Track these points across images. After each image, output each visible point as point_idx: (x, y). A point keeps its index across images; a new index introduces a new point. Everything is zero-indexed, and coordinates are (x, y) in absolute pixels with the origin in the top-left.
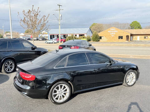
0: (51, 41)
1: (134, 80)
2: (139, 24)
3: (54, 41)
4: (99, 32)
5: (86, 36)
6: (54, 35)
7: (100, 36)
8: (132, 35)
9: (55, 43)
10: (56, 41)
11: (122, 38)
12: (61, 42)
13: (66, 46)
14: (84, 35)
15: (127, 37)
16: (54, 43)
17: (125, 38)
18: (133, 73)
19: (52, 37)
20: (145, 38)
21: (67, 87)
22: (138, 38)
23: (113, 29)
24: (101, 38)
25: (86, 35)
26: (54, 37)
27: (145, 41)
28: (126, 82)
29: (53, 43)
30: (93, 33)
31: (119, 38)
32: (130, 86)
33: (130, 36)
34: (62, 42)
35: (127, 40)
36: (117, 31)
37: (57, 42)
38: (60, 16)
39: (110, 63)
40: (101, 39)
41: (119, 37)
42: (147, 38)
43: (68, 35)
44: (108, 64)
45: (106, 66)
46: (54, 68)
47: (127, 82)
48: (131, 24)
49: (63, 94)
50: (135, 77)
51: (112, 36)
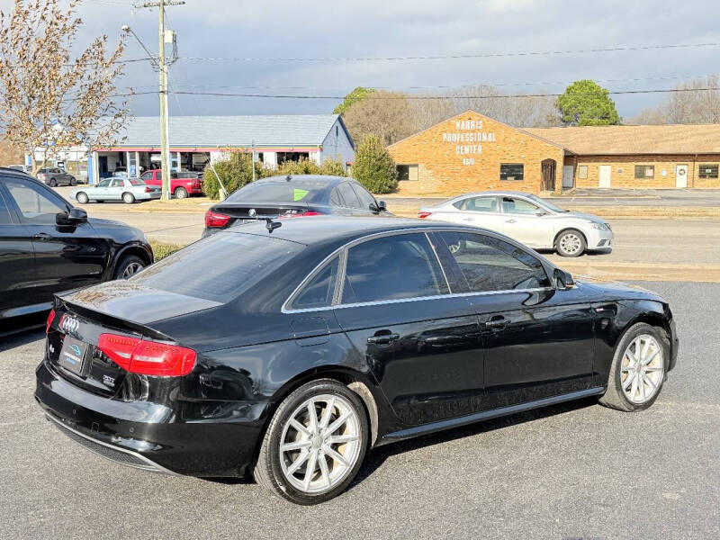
0: (113, 191)
1: (656, 377)
2: (603, 96)
3: (128, 187)
4: (389, 140)
5: (318, 163)
6: (121, 155)
7: (398, 161)
8: (570, 158)
9: (135, 201)
10: (140, 192)
11: (519, 177)
12: (173, 195)
13: (252, 212)
14: (306, 155)
15: (548, 167)
16: (128, 199)
17: (533, 173)
18: (649, 340)
19: (111, 166)
20: (640, 174)
21: (348, 413)
22: (605, 175)
23: (468, 125)
24: (402, 172)
25: (315, 157)
26: (121, 166)
27: (644, 193)
28: (619, 387)
29: (121, 201)
30: (362, 146)
31: (503, 177)
32: (637, 407)
33: (560, 164)
34: (181, 193)
35: (548, 189)
36: (491, 137)
37: (148, 195)
38: (169, 39)
39: (542, 289)
40: (406, 178)
41: (503, 167)
42: (649, 172)
43: (215, 157)
44: (531, 295)
45: (523, 304)
46: (283, 310)
47: (625, 386)
48: (562, 97)
49: (327, 449)
50: (658, 362)
51: (466, 162)
